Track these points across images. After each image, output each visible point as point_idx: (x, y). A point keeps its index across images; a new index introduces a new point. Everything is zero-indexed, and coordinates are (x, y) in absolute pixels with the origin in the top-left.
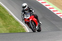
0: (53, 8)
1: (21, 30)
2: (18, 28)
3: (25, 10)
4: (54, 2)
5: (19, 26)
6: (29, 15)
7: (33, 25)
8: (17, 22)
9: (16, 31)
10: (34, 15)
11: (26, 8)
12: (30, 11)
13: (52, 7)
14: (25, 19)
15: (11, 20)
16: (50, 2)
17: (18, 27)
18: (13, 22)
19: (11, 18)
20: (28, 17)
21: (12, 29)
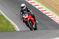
0: (42, 8)
2: (9, 27)
3: (24, 10)
6: (27, 15)
7: (31, 24)
8: (8, 22)
9: (7, 30)
10: (31, 15)
11: (24, 8)
12: (28, 11)
14: (23, 18)
15: (2, 19)
18: (4, 21)
19: (2, 18)
20: (26, 16)
21: (3, 28)
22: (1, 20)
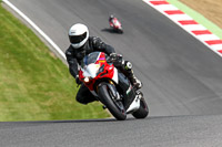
0: (207, 32)
4: (212, 12)
9: (75, 114)
15: (57, 73)
18: (64, 81)
19: (56, 67)
21: (60, 108)
22: (54, 76)
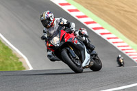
1: (14, 64)
2: (9, 62)
5: (11, 57)
8: (7, 48)
9: (4, 67)
13: (83, 14)
16: (80, 2)
17: (7, 59)
